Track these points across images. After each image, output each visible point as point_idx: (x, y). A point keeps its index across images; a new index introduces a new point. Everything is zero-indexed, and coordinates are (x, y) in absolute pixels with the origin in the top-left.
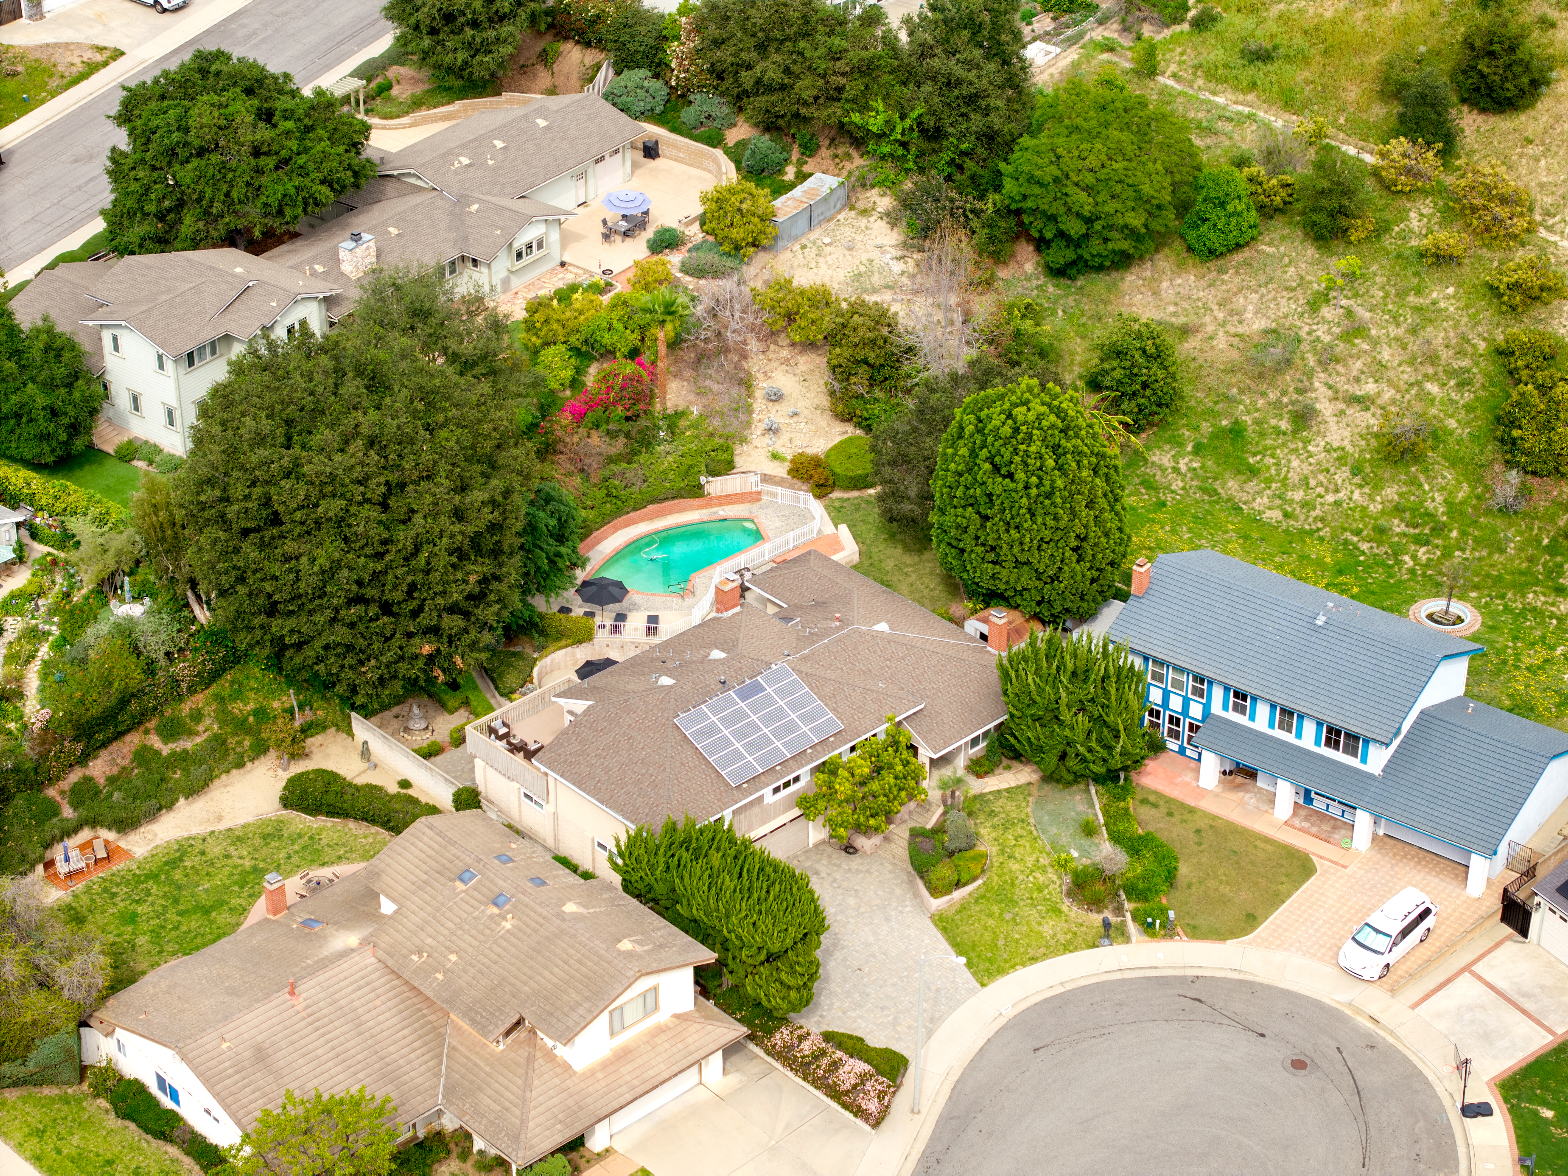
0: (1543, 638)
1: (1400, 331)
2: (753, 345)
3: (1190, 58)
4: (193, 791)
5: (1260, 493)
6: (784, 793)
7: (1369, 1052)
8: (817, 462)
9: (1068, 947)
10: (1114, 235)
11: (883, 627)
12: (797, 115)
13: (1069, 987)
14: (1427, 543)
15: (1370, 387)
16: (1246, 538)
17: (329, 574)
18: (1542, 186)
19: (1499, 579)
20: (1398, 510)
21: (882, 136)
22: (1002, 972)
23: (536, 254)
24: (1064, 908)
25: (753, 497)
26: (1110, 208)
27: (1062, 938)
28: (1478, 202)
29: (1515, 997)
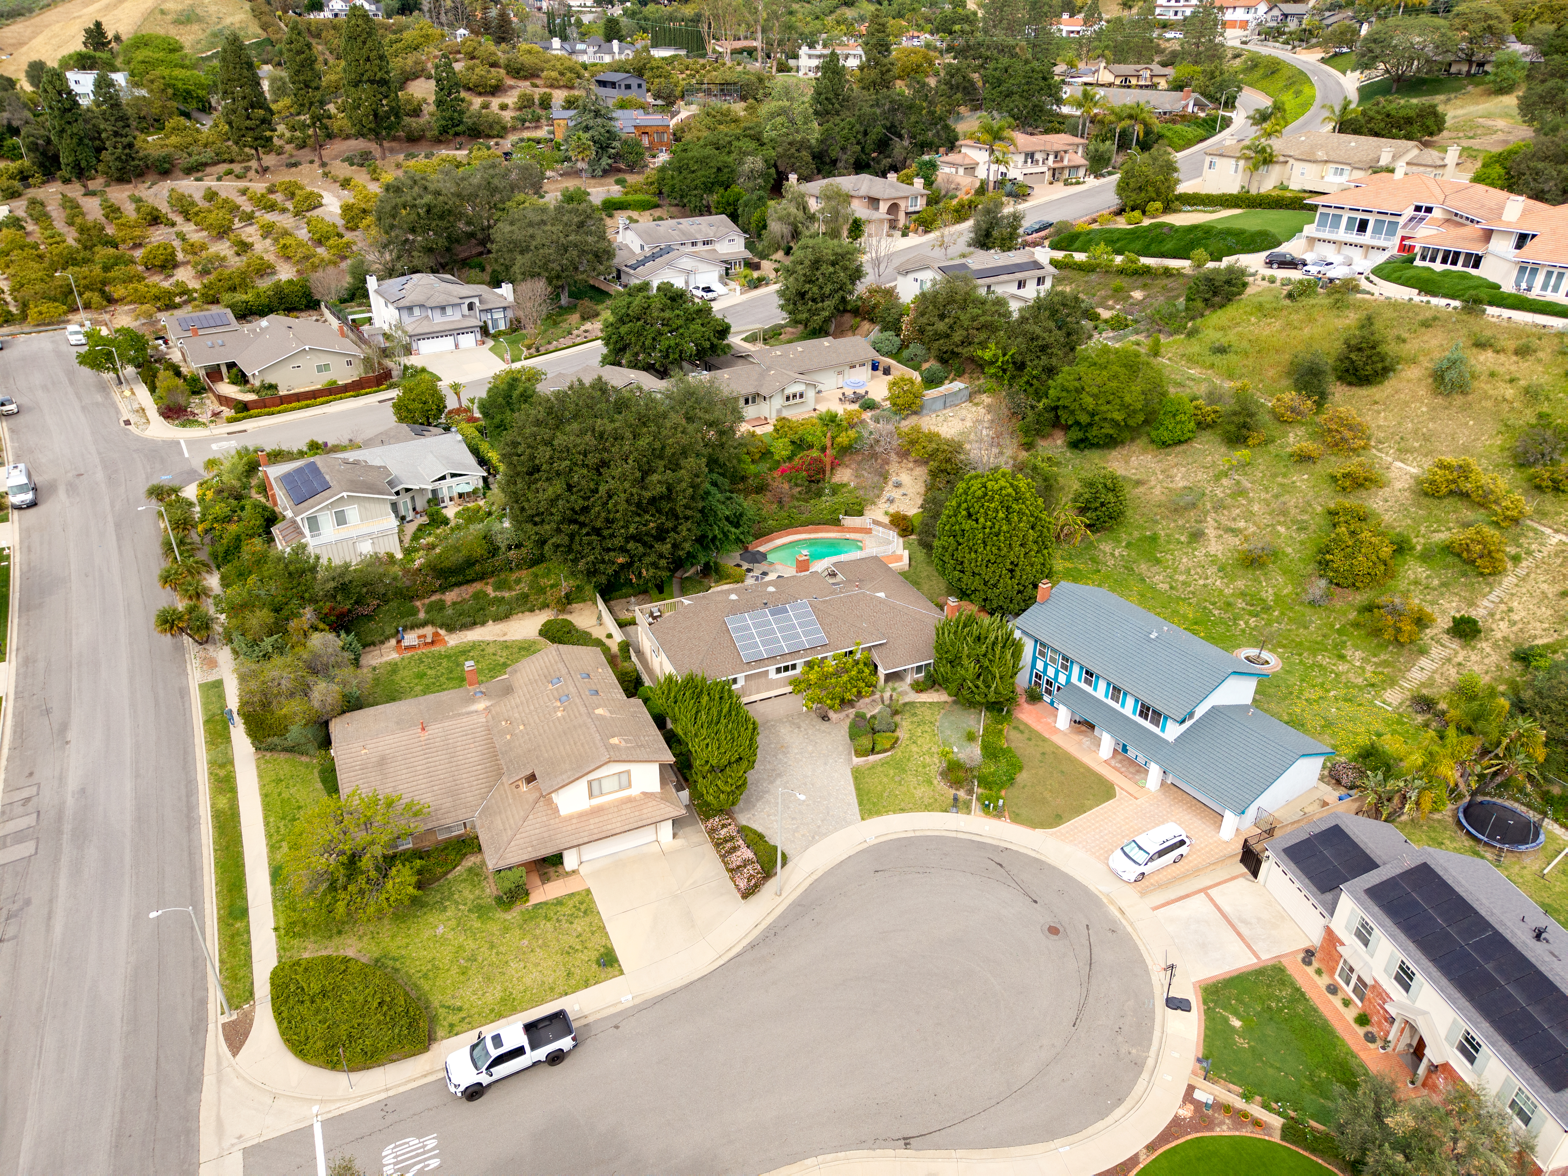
0: (1322, 685)
1: (1268, 496)
2: (893, 457)
3: (1181, 351)
4: (497, 619)
5: (1159, 573)
6: (783, 675)
7: (1110, 934)
8: (905, 518)
9: (928, 808)
10: (1106, 425)
11: (882, 595)
12: (953, 352)
13: (918, 834)
14: (1256, 616)
15: (1242, 524)
16: (1142, 596)
17: (553, 502)
18: (1379, 427)
19: (1300, 644)
20: (1243, 594)
21: (992, 363)
22: (879, 813)
23: (798, 400)
24: (935, 782)
25: (868, 531)
26: (1104, 408)
27: (926, 801)
28: (1334, 427)
29: (1235, 921)
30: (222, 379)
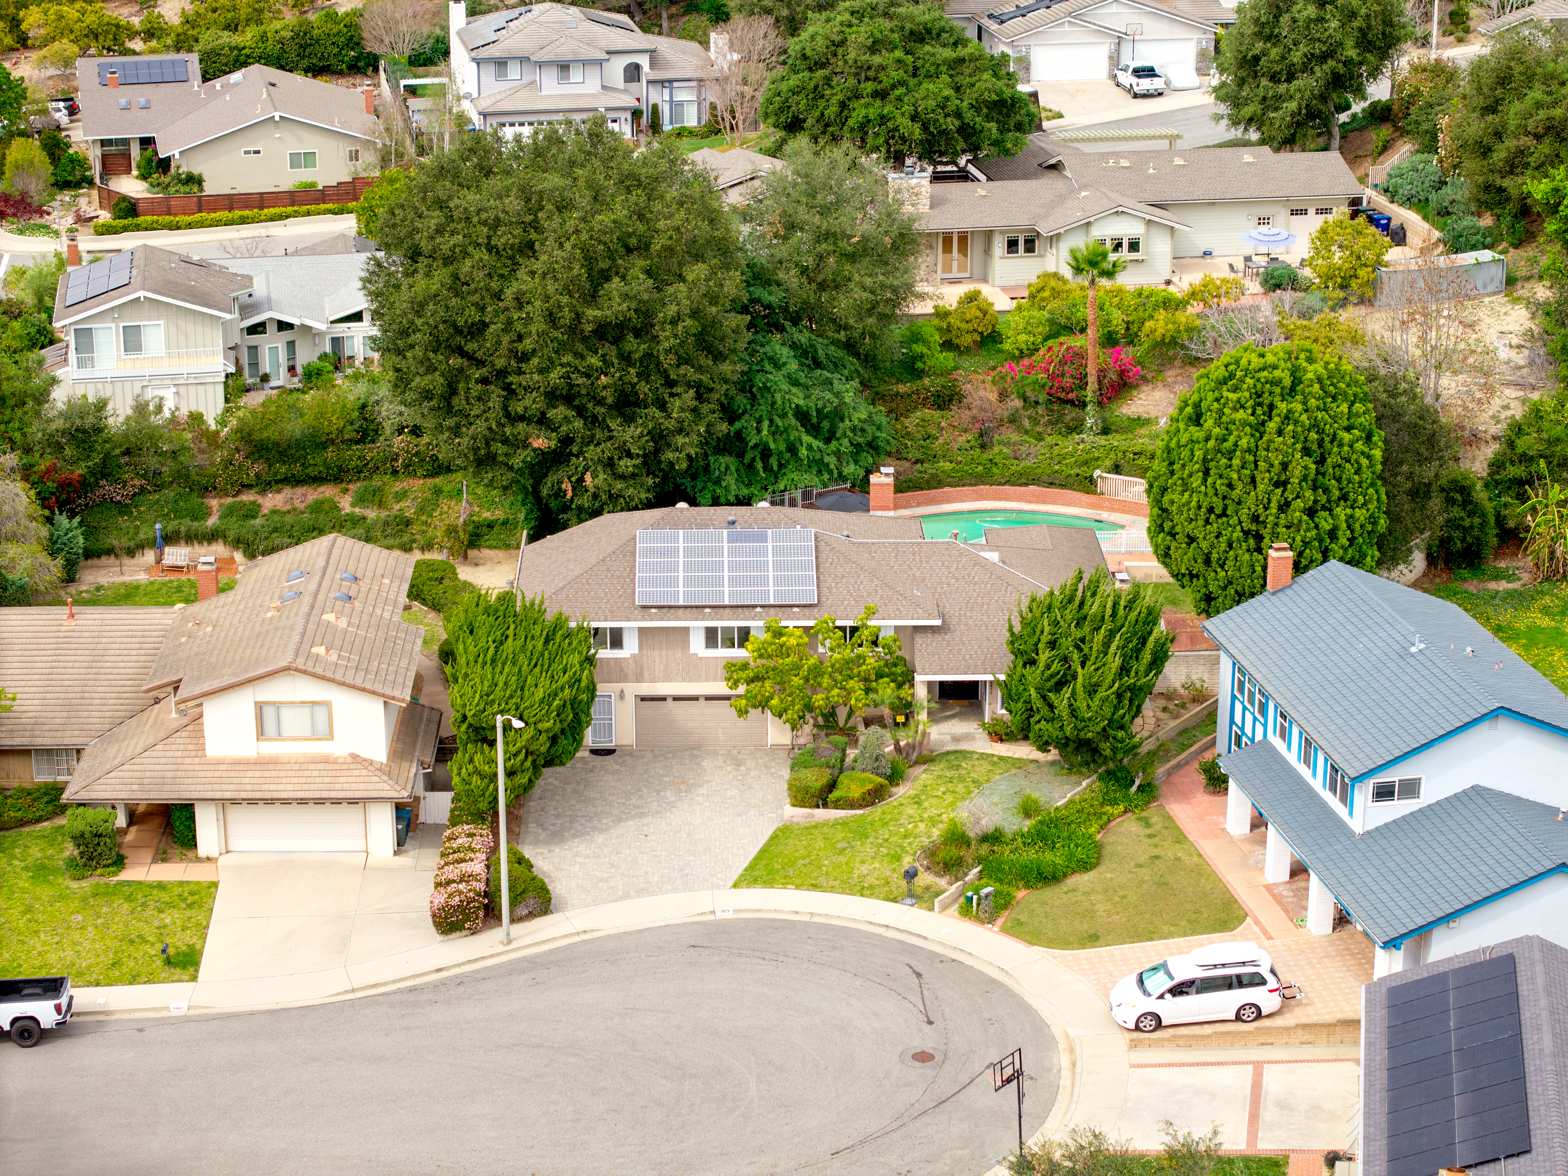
6: (720, 650)
11: (992, 555)
12: (1497, 189)
21: (1552, 209)
22: (769, 884)
23: (1126, 254)
24: (908, 859)
27: (868, 882)
29: (1268, 1103)
30: (128, 171)
